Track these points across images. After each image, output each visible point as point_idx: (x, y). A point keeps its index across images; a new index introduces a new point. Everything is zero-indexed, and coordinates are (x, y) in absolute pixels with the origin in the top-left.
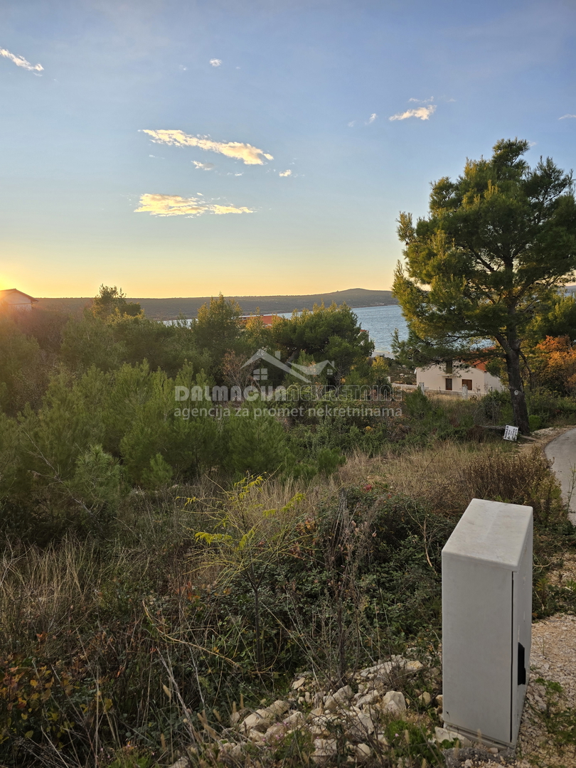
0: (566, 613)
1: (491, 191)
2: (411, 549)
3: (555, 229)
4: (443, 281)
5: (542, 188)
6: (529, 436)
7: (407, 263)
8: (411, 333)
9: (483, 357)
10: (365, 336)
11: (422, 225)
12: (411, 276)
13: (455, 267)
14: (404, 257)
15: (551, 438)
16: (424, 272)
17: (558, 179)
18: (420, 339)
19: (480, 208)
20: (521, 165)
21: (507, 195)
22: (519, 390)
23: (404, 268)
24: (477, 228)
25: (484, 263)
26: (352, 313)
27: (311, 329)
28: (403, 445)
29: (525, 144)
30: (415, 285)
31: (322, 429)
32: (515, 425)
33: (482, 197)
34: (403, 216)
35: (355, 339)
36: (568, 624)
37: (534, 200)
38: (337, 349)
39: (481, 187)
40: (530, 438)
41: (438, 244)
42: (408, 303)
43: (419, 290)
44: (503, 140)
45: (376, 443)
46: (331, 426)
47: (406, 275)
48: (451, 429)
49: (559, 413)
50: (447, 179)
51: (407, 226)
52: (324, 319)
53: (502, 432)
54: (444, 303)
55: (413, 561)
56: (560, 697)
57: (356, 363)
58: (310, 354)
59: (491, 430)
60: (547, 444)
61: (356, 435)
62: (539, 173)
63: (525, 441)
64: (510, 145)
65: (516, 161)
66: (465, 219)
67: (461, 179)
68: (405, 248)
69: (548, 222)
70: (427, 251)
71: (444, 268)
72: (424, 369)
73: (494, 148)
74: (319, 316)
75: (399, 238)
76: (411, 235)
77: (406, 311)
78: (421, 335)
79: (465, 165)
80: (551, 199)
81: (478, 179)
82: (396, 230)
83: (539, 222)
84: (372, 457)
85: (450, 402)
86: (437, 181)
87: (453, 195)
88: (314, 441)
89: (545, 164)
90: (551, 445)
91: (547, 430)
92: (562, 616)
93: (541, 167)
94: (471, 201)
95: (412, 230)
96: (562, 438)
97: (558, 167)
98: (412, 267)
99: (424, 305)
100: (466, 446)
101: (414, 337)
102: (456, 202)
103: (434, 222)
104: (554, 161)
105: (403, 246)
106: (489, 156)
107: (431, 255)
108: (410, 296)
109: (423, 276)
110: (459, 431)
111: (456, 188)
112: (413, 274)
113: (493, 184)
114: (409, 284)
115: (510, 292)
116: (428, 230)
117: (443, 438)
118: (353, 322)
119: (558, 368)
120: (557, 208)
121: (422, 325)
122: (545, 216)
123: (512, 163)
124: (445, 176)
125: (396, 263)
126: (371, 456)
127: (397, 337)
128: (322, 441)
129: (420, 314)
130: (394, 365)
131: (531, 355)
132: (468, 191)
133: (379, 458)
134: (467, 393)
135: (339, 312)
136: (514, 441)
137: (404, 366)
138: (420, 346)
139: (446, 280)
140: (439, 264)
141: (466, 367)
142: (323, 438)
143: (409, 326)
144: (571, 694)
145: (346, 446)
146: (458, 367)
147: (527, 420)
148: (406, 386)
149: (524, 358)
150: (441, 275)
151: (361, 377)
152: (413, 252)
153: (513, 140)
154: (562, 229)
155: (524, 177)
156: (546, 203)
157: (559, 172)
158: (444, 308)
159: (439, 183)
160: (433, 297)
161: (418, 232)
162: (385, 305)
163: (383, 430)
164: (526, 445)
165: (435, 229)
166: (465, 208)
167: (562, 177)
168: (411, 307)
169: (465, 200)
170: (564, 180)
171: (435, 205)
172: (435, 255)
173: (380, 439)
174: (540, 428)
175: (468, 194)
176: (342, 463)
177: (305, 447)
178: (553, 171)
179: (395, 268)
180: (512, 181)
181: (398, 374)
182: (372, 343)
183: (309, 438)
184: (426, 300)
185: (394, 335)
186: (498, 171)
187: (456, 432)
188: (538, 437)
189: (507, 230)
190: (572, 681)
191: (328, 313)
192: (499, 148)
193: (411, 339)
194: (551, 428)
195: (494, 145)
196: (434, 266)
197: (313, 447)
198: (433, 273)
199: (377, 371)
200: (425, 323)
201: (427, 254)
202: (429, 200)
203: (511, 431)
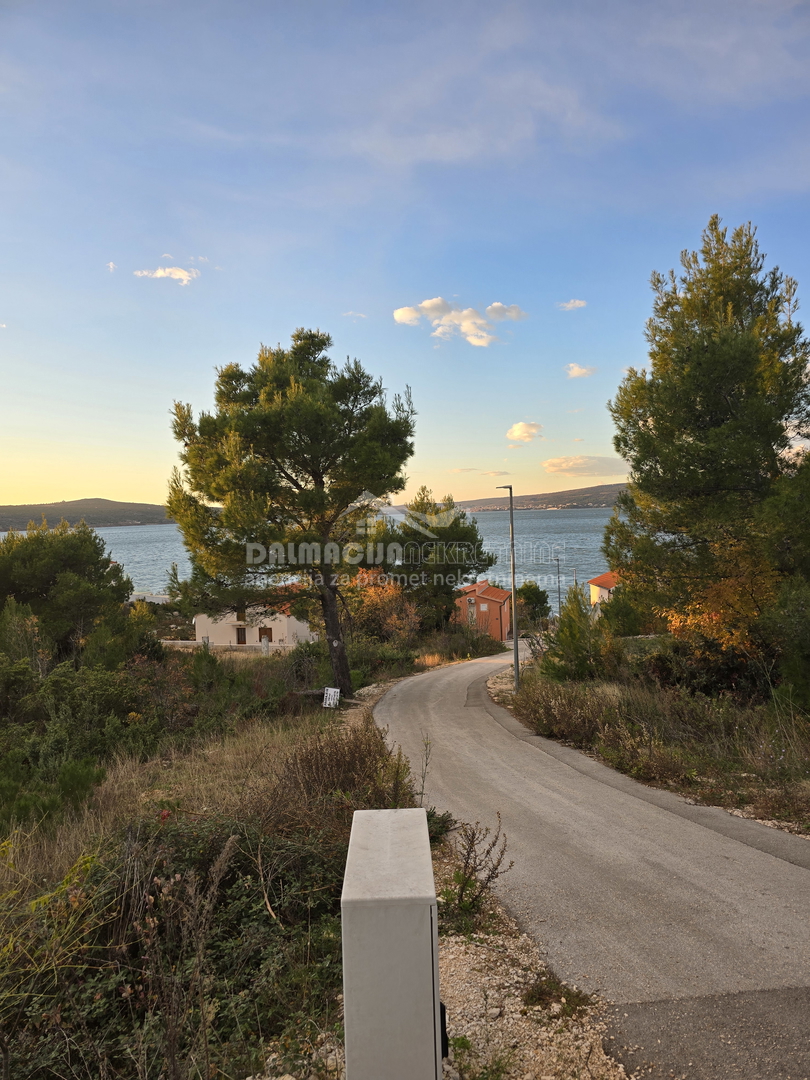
0: (448, 935)
1: (295, 390)
2: (244, 899)
3: (369, 444)
4: (240, 499)
5: (351, 393)
6: (352, 698)
7: (187, 472)
8: (195, 569)
9: (294, 599)
10: (118, 570)
11: (206, 421)
12: (194, 490)
13: (255, 481)
14: (182, 462)
15: (376, 698)
16: (214, 485)
17: (368, 386)
18: (209, 577)
19: (282, 409)
20: (325, 363)
21: (313, 397)
22: (339, 639)
23: (183, 477)
24: (281, 434)
25: (289, 478)
26: (96, 538)
27: (24, 561)
28: (193, 734)
29: (328, 339)
30: (201, 502)
31: (56, 728)
32: (335, 687)
33: (284, 395)
34: (178, 407)
35: (102, 577)
36: (454, 949)
37: (343, 407)
38: (72, 592)
39: (282, 383)
40: (353, 701)
41: (232, 449)
42: (192, 527)
43: (207, 510)
44: (303, 329)
45: (149, 738)
46: (71, 721)
47: (186, 487)
48: (258, 701)
49: (381, 664)
50: (237, 365)
51: (186, 421)
52: (47, 546)
53: (321, 697)
54: (243, 528)
55: (249, 917)
56: (470, 1056)
57: (103, 614)
58: (25, 601)
59: (307, 696)
60: (374, 707)
61: (115, 729)
62: (346, 375)
63: (349, 706)
64: (312, 337)
65: (320, 356)
66: (265, 420)
67: (255, 368)
68: (184, 450)
69: (360, 434)
70: (216, 458)
71: (241, 482)
72: (216, 620)
73: (293, 337)
74: (38, 541)
75: (174, 435)
76: (191, 434)
77: (190, 539)
78: (211, 572)
79: (259, 352)
80: (361, 408)
81: (278, 371)
82: (170, 425)
83: (350, 433)
84: (146, 760)
85: (245, 661)
86: (224, 367)
87: (246, 387)
88: (43, 749)
89: (353, 366)
90: (378, 708)
91: (370, 688)
92: (444, 940)
93: (349, 369)
94: (270, 399)
95: (192, 426)
96: (388, 696)
97: (367, 371)
98: (194, 477)
99: (214, 529)
100: (279, 722)
101: (200, 574)
102: (250, 398)
103: (223, 419)
104: (363, 365)
105: (180, 447)
106: (288, 346)
107: (221, 462)
108: (194, 518)
109: (212, 491)
110: (268, 704)
111: (249, 379)
112: (197, 487)
113: (297, 381)
114: (192, 501)
115: (323, 517)
116: (216, 430)
117: (247, 716)
118: (99, 550)
119: (374, 608)
120: (368, 419)
121: (213, 559)
122: (356, 428)
123: (315, 358)
124: (234, 362)
125: (172, 470)
126: (144, 760)
127: (176, 574)
128: (58, 748)
129: (210, 542)
130: (160, 612)
131: (349, 594)
132: (266, 385)
133: (157, 760)
134: (268, 647)
135: (74, 536)
136: (337, 708)
137: (176, 613)
138: (210, 586)
139: (244, 498)
140: (234, 477)
141: (272, 614)
142: (58, 742)
143: (193, 560)
144: (480, 1047)
145: (100, 750)
146: (262, 614)
147: (349, 679)
148: (180, 642)
149: (342, 598)
150: (237, 490)
151: (113, 635)
152: (195, 456)
153: (314, 331)
154: (376, 444)
155: (329, 378)
156: (356, 412)
157: (368, 377)
158: (243, 536)
159: (227, 370)
160: (229, 520)
161: (202, 429)
162: (142, 524)
163: (159, 716)
164: (350, 711)
165: (227, 430)
166: (262, 406)
167: (372, 384)
168: (197, 532)
169: (262, 397)
170: (374, 388)
171: (223, 397)
172: (227, 464)
173: (155, 730)
174: (363, 685)
175: (267, 389)
176: (100, 779)
177: (26, 761)
178: (362, 376)
179: (169, 476)
180: (316, 380)
181: (167, 625)
182: (129, 582)
183: (34, 745)
184: (218, 524)
185: (171, 572)
186: (300, 365)
187: (265, 706)
188: (362, 698)
189: (315, 439)
190: (478, 1028)
191: (54, 537)
192: (298, 337)
193: (195, 578)
194: (374, 685)
195: (292, 334)
196: (227, 478)
197: (41, 760)
198: (226, 488)
199: (138, 623)
200: (217, 556)
201: (216, 461)
202: (214, 390)
203: (332, 695)
